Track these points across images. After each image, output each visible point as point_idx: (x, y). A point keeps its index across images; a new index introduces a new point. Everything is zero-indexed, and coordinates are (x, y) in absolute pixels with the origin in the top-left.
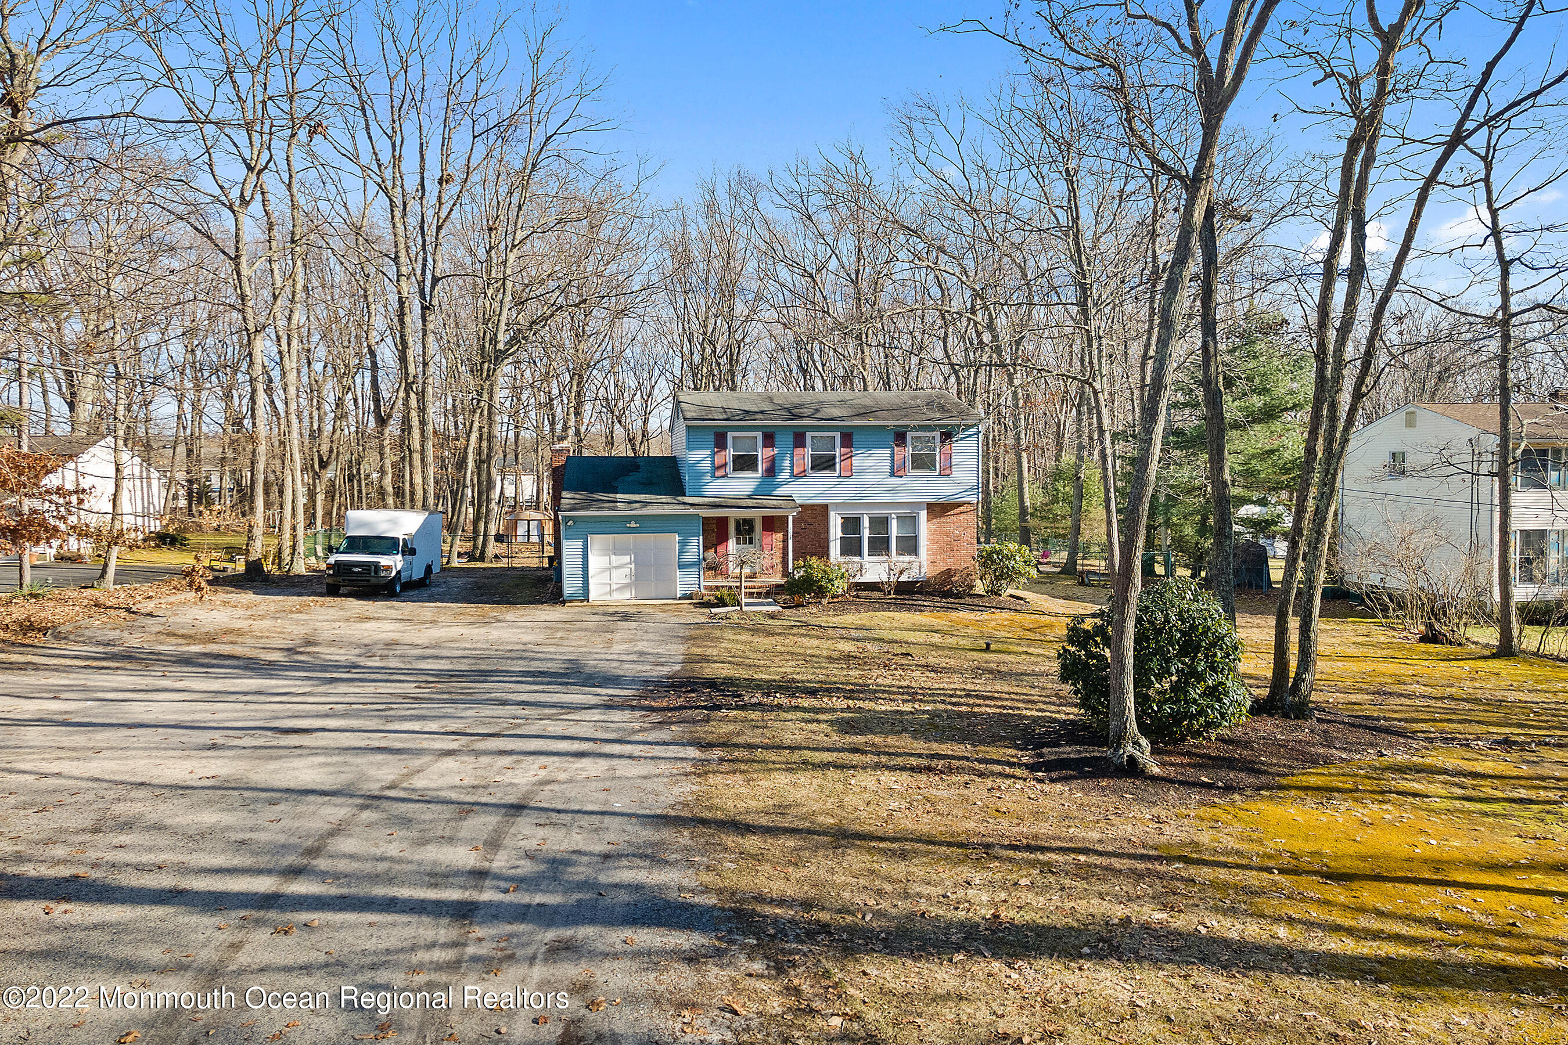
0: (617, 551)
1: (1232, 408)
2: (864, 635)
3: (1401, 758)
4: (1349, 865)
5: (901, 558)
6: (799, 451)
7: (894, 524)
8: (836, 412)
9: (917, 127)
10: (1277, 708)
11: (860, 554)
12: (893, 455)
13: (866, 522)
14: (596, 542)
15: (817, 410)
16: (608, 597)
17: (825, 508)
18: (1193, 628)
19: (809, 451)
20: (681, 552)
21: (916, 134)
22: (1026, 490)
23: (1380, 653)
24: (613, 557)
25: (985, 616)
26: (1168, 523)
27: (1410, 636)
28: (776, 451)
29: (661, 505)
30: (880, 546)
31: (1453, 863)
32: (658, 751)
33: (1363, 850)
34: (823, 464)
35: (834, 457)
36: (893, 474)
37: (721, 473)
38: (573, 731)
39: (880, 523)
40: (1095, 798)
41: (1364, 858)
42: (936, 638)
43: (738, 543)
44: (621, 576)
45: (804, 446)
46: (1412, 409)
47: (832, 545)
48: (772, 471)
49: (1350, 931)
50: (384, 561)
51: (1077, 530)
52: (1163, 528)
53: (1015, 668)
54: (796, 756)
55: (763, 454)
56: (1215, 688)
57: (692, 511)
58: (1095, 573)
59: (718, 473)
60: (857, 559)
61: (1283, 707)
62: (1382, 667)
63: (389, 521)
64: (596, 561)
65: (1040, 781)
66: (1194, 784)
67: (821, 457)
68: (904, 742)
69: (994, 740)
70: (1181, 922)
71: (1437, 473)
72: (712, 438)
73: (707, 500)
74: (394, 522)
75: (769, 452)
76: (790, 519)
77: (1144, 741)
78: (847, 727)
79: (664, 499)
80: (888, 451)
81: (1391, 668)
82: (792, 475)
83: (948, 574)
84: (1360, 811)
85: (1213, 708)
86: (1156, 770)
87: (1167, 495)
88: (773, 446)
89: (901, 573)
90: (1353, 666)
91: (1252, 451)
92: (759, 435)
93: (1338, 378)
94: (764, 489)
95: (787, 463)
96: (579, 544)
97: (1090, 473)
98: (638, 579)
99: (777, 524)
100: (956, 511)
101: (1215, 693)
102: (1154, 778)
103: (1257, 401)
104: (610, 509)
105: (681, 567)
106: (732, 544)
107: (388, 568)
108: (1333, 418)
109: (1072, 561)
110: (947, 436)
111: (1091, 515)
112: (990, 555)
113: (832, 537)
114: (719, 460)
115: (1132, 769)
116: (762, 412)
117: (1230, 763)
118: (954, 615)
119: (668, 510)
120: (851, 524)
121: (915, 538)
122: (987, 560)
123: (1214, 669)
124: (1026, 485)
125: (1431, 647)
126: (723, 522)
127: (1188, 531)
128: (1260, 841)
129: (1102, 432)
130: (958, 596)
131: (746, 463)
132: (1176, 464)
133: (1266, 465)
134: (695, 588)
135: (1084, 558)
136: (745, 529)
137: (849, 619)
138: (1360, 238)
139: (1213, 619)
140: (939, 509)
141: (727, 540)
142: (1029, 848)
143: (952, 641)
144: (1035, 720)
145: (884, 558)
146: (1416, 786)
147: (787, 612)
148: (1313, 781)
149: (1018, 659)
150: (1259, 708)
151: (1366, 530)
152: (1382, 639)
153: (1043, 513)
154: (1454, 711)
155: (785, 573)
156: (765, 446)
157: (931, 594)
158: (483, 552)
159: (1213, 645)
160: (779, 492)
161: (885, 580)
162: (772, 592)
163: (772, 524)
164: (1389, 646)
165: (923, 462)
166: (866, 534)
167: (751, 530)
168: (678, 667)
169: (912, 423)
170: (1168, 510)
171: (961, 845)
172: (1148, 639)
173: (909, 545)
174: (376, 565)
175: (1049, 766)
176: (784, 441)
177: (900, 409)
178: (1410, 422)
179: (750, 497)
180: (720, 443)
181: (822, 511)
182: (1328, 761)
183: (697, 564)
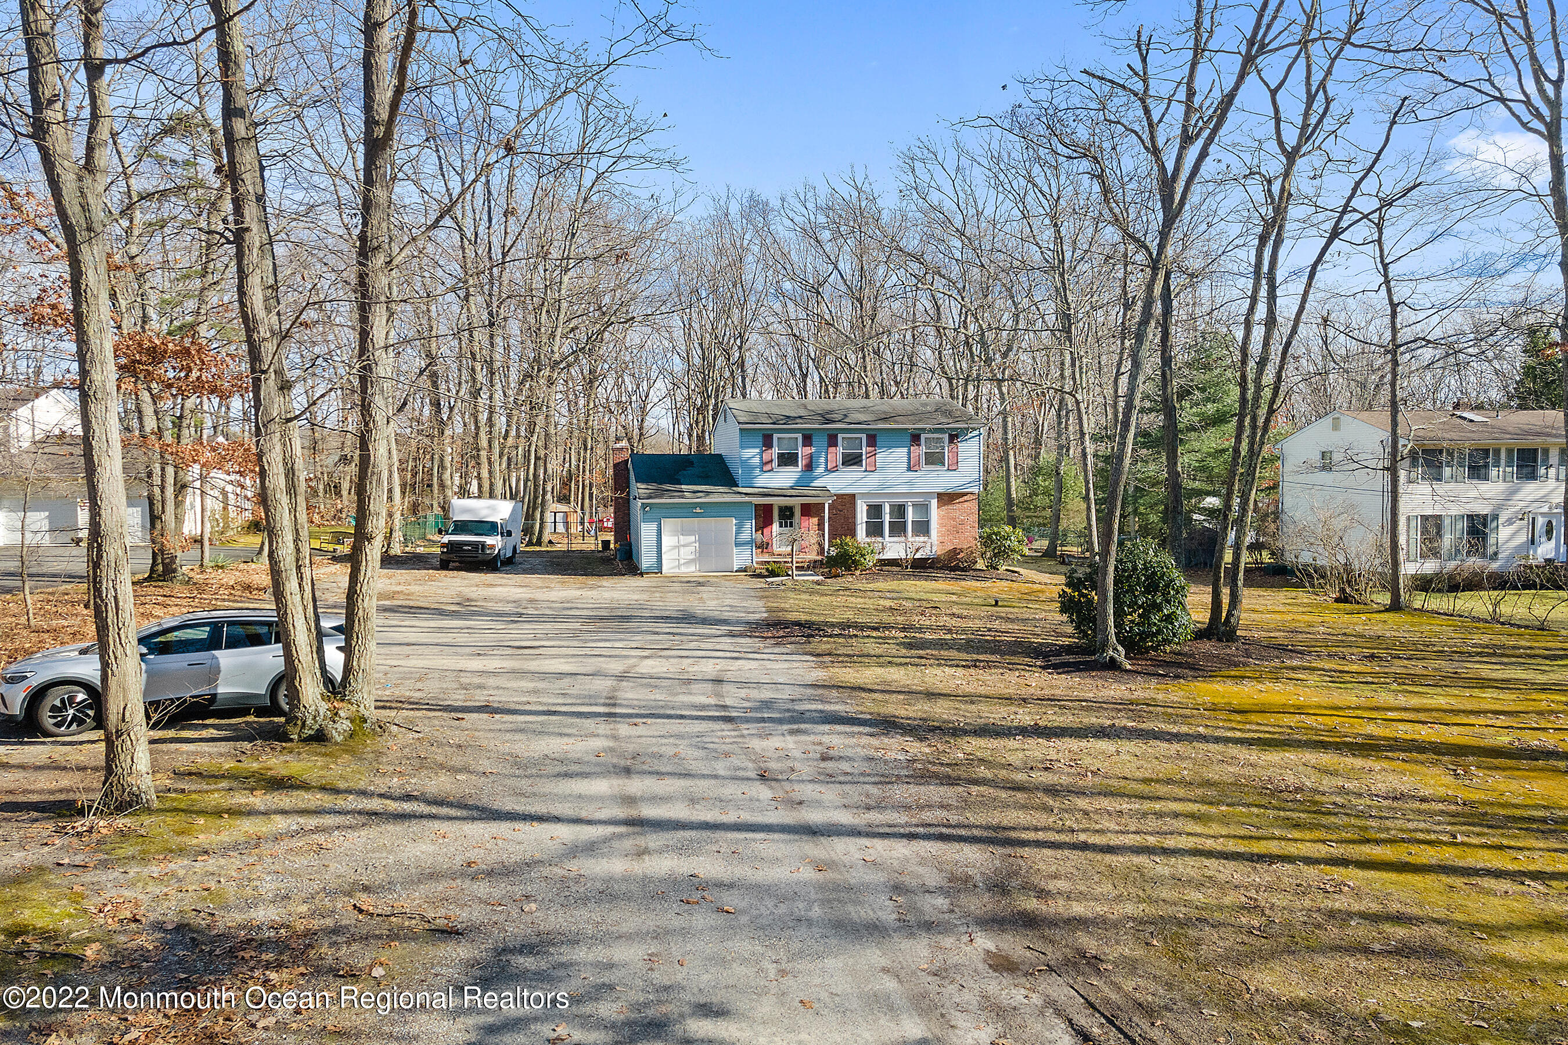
0: (685, 532)
1: (1187, 414)
2: (896, 595)
3: (1295, 663)
4: (1247, 707)
5: (917, 539)
6: (832, 449)
7: (910, 511)
8: (862, 417)
9: (918, 165)
10: (1213, 634)
11: (882, 535)
12: (909, 453)
13: (887, 509)
14: (668, 524)
15: (846, 416)
16: (677, 570)
17: (853, 496)
18: (1154, 573)
19: (840, 450)
20: (737, 533)
21: (917, 173)
22: (1013, 483)
23: (1301, 609)
24: (681, 537)
25: (988, 584)
26: (1135, 512)
27: (1328, 599)
28: (813, 449)
29: (720, 495)
30: (898, 529)
31: (1310, 707)
32: (785, 657)
33: (1256, 701)
34: (852, 460)
35: (861, 455)
36: (909, 469)
37: (767, 467)
38: (718, 647)
39: (899, 510)
40: (1088, 681)
41: (1257, 705)
42: (954, 598)
43: (781, 526)
44: (688, 553)
45: (836, 445)
46: (1336, 416)
47: (859, 527)
48: (809, 467)
49: (1240, 730)
50: (489, 540)
51: (1057, 519)
52: (1132, 516)
53: (1020, 616)
54: (882, 660)
55: (803, 452)
56: (1169, 616)
57: (747, 499)
58: (1073, 557)
59: (766, 468)
60: (880, 539)
61: (1218, 634)
62: (1299, 617)
63: (488, 507)
64: (667, 541)
65: (1052, 673)
66: (1154, 675)
67: (850, 454)
68: (953, 654)
69: (1014, 653)
70: (1144, 726)
71: (1345, 468)
72: (761, 439)
73: (756, 490)
74: (493, 509)
75: (808, 450)
76: (827, 506)
77: (1120, 648)
78: (910, 646)
79: (722, 489)
80: (906, 450)
81: (1307, 618)
82: (827, 470)
83: (955, 552)
84: (1260, 686)
85: (1167, 628)
86: (1129, 667)
87: (1136, 487)
88: (810, 445)
89: (917, 550)
90: (1278, 617)
91: (1205, 449)
92: (800, 436)
93: (1257, 397)
94: (803, 482)
95: (822, 460)
96: (654, 526)
97: (1070, 469)
98: (702, 555)
99: (813, 510)
100: (961, 500)
101: (1169, 618)
102: (1127, 671)
103: (1211, 408)
104: (679, 497)
105: (737, 545)
106: (775, 527)
107: (492, 547)
108: (1254, 427)
109: (1052, 547)
110: (953, 438)
111: (1069, 507)
112: (989, 536)
113: (859, 521)
114: (766, 457)
115: (1113, 665)
116: (800, 417)
117: (1180, 665)
118: (963, 583)
119: (728, 499)
120: (875, 510)
121: (927, 523)
122: (987, 541)
123: (1168, 602)
124: (1012, 480)
125: (1342, 605)
126: (769, 508)
127: (1153, 518)
128: (1194, 699)
129: (1083, 434)
130: (963, 570)
131: (788, 459)
132: (1142, 461)
133: (1218, 462)
134: (748, 563)
135: (1062, 545)
136: (787, 515)
137: (881, 585)
138: (1272, 297)
139: (1168, 568)
140: (947, 498)
141: (771, 524)
142: (1049, 699)
143: (968, 600)
144: (1041, 644)
145: (903, 539)
146: (1300, 676)
147: (828, 580)
148: (1233, 673)
149: (1021, 610)
150: (1201, 635)
151: (1298, 515)
152: (1305, 601)
153: (1026, 505)
154: (1342, 641)
155: (821, 551)
156: (804, 445)
157: (941, 568)
158: (540, 538)
159: (1167, 586)
160: (816, 483)
161: (904, 557)
162: (813, 566)
163: (807, 510)
164: (1308, 605)
165: (934, 459)
166: (887, 519)
167: (792, 515)
168: (766, 615)
169: (928, 426)
170: (1136, 500)
171: (1007, 699)
172: (1122, 583)
173: (923, 528)
174: (483, 545)
175: (1055, 667)
176: (820, 441)
177: (913, 414)
178: (1336, 427)
179: (792, 488)
180: (767, 442)
181: (849, 501)
182: (1245, 665)
183: (750, 542)
